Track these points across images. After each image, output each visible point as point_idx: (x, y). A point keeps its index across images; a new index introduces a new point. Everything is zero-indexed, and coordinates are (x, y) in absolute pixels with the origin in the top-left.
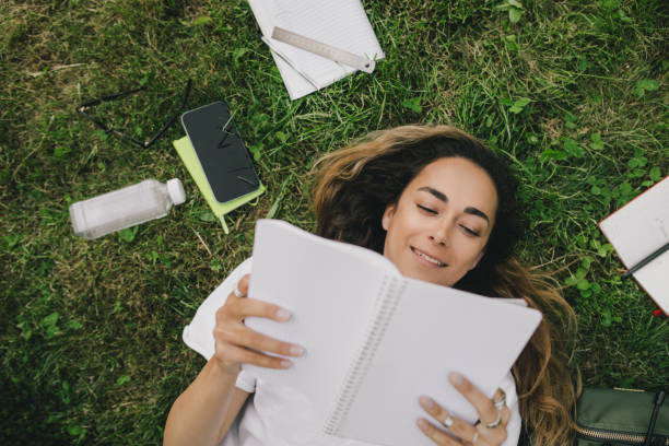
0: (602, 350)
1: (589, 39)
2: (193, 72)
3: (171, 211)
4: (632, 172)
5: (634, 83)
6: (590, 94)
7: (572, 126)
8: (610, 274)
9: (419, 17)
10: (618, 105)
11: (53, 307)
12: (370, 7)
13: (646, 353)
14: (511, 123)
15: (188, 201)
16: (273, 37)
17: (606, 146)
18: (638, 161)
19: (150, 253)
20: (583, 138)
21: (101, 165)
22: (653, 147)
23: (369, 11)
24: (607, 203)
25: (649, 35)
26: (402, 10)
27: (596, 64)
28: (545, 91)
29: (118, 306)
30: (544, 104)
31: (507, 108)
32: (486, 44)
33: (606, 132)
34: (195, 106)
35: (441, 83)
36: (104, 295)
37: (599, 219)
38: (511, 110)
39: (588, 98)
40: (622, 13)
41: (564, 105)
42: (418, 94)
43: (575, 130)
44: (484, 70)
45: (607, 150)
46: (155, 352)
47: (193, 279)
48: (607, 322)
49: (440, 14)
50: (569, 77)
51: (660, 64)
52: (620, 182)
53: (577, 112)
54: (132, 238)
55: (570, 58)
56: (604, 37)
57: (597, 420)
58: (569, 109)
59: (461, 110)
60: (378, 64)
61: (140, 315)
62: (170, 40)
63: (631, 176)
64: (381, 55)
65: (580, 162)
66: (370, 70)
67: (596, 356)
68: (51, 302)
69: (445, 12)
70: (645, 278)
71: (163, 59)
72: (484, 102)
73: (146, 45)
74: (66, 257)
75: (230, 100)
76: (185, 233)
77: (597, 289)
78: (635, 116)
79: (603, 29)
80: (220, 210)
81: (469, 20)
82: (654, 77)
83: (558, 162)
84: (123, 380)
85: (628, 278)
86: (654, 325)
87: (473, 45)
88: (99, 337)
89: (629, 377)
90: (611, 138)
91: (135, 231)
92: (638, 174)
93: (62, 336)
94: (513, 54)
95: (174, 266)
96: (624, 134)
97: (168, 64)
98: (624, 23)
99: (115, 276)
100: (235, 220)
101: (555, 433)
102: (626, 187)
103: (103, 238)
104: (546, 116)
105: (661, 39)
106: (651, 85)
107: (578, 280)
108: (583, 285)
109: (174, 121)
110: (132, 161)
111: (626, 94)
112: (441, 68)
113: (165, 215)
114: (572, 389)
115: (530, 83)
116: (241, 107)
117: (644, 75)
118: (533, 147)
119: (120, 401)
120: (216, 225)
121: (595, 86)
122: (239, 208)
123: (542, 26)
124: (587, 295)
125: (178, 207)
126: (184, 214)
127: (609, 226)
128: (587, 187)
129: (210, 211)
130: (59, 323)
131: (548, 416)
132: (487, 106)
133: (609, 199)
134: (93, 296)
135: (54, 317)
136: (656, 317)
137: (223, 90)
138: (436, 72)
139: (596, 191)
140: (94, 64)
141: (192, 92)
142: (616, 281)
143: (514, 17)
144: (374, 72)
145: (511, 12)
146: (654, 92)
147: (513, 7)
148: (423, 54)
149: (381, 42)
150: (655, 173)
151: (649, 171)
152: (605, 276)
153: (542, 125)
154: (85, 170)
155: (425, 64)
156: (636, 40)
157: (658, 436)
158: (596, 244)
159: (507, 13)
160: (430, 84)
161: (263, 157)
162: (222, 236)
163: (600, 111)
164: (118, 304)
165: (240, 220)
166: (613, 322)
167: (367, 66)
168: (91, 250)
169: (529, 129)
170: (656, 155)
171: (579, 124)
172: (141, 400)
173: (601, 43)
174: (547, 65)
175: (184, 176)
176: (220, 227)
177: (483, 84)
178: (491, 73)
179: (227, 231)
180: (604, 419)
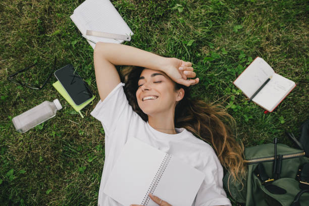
0: (248, 131)
1: (211, 14)
2: (56, 54)
3: (57, 113)
4: (241, 60)
5: (232, 28)
6: (217, 34)
7: (213, 47)
8: (243, 101)
9: (144, 17)
10: (229, 37)
11: (10, 167)
12: (124, 16)
13: (266, 129)
14: (189, 50)
15: (63, 108)
16: (87, 35)
17: (228, 53)
18: (242, 56)
19: (51, 133)
20: (218, 51)
21: (22, 100)
22: (247, 49)
23: (124, 18)
24: (234, 74)
25: (234, 9)
26: (137, 15)
27: (216, 23)
28: (198, 36)
29: (41, 159)
30: (199, 41)
31: (186, 45)
32: (172, 22)
33: (227, 47)
34: (59, 68)
35: (158, 41)
36: (33, 156)
37: (233, 81)
38: (188, 45)
39: (216, 36)
40: (221, 3)
41: (207, 40)
42: (150, 46)
43: (214, 49)
44: (174, 32)
45: (229, 54)
46: (61, 176)
47: (72, 140)
48: (247, 120)
49: (152, 14)
50: (207, 29)
51: (241, 19)
52: (237, 65)
53: (214, 42)
54: (42, 128)
55: (205, 22)
56: (217, 12)
57: (254, 156)
58: (210, 41)
59: (169, 49)
60: (132, 37)
61: (51, 161)
62: (43, 44)
63: (241, 62)
64: (132, 34)
65: (220, 60)
66: (129, 40)
67: (246, 135)
68: (9, 165)
69: (154, 13)
70: (257, 100)
71: (42, 52)
72: (177, 44)
73: (34, 47)
74: (13, 143)
75: (73, 63)
76: (65, 121)
77: (240, 107)
78: (237, 39)
79: (215, 9)
80: (78, 109)
81: (163, 15)
82: (240, 24)
83: (211, 62)
84: (48, 192)
85: (250, 101)
86: (266, 117)
87: (167, 24)
88: (34, 174)
89: (262, 140)
90: (230, 49)
91: (43, 125)
92: (244, 61)
93: (17, 179)
94: (184, 24)
95: (63, 136)
96: (234, 47)
97: (44, 53)
98: (223, 6)
99: (37, 146)
100: (85, 112)
101: (238, 166)
102: (240, 66)
103: (29, 131)
104: (201, 46)
105: (238, 9)
106: (240, 27)
107: (231, 105)
108: (234, 107)
109: (51, 75)
110: (36, 95)
111: (231, 32)
112: (157, 35)
113: (55, 115)
114: (240, 147)
115: (192, 34)
116: (79, 65)
117: (235, 24)
118: (199, 58)
119: (49, 202)
120: (77, 115)
121: (218, 31)
122: (85, 107)
123: (191, 12)
124: (236, 110)
125: (60, 111)
126: (63, 113)
127: (237, 82)
128: (225, 70)
129: (74, 110)
130: (14, 173)
131: (233, 159)
132: (178, 45)
133: (235, 73)
134: (28, 158)
135: (12, 171)
136: (266, 114)
137: (70, 59)
138: (155, 37)
139: (229, 70)
140: (12, 59)
141: (57, 62)
142: (246, 103)
143: (180, 10)
144: (131, 40)
145: (179, 9)
146: (241, 29)
147: (179, 7)
148: (148, 31)
149: (131, 29)
150: (250, 59)
151: (247, 59)
152: (242, 102)
153: (201, 50)
154: (15, 104)
155: (150, 35)
156: (229, 11)
157: (279, 156)
158: (234, 91)
159: (177, 10)
160: (154, 42)
161: (92, 83)
162: (81, 120)
163: (222, 40)
164: (41, 158)
165: (87, 112)
166: (250, 119)
167: (128, 38)
168: (24, 137)
169: (196, 52)
170: (249, 52)
171: (215, 47)
172: (58, 199)
173: (216, 14)
174: (197, 26)
175: (60, 97)
176: (80, 116)
177: (175, 37)
178: (177, 33)
179: (83, 117)
180: (257, 155)
